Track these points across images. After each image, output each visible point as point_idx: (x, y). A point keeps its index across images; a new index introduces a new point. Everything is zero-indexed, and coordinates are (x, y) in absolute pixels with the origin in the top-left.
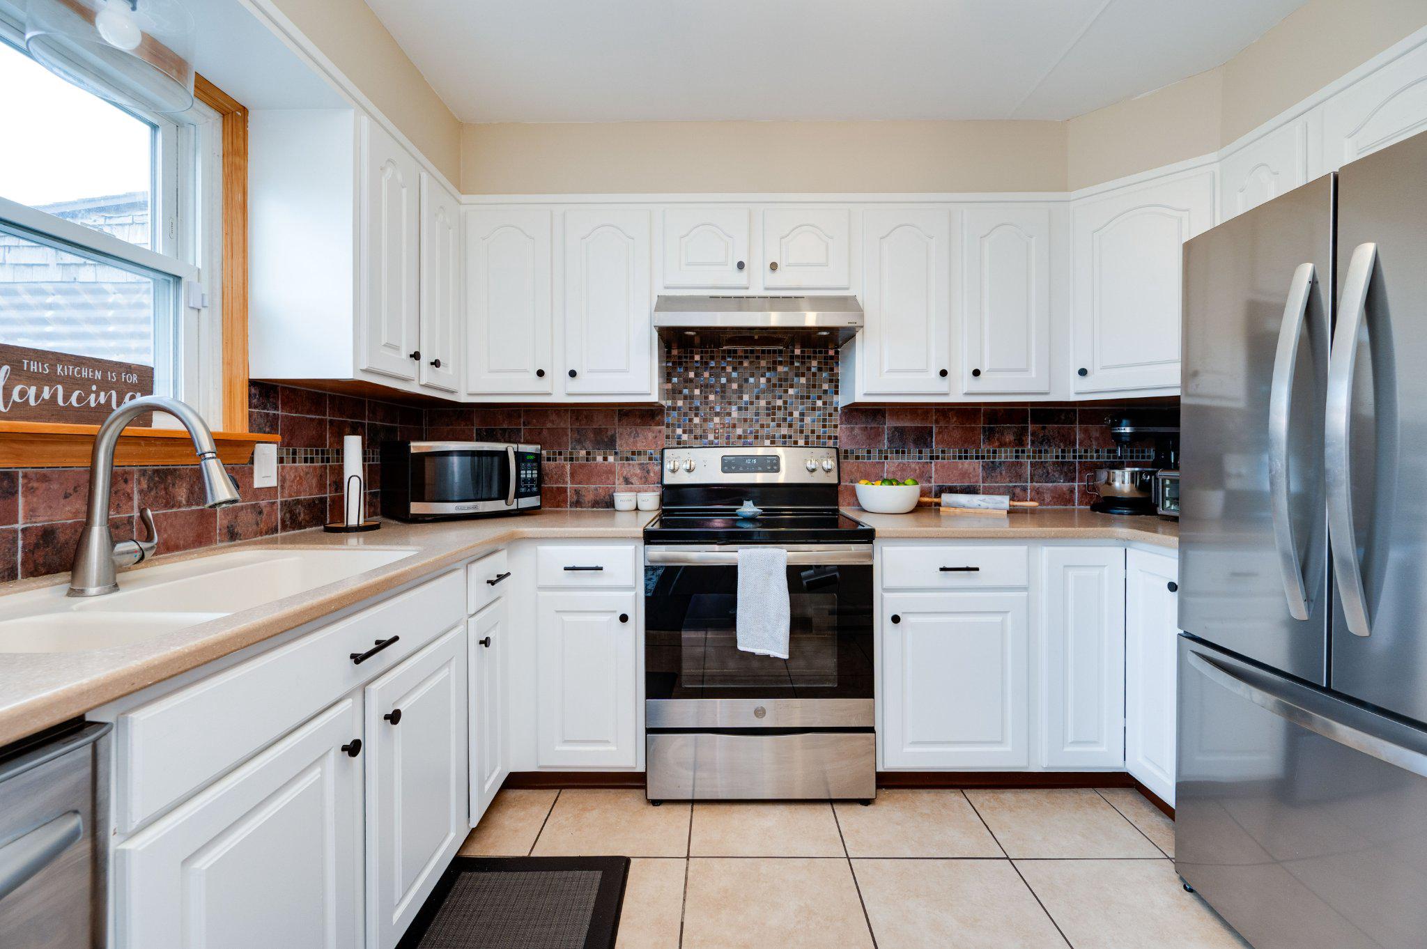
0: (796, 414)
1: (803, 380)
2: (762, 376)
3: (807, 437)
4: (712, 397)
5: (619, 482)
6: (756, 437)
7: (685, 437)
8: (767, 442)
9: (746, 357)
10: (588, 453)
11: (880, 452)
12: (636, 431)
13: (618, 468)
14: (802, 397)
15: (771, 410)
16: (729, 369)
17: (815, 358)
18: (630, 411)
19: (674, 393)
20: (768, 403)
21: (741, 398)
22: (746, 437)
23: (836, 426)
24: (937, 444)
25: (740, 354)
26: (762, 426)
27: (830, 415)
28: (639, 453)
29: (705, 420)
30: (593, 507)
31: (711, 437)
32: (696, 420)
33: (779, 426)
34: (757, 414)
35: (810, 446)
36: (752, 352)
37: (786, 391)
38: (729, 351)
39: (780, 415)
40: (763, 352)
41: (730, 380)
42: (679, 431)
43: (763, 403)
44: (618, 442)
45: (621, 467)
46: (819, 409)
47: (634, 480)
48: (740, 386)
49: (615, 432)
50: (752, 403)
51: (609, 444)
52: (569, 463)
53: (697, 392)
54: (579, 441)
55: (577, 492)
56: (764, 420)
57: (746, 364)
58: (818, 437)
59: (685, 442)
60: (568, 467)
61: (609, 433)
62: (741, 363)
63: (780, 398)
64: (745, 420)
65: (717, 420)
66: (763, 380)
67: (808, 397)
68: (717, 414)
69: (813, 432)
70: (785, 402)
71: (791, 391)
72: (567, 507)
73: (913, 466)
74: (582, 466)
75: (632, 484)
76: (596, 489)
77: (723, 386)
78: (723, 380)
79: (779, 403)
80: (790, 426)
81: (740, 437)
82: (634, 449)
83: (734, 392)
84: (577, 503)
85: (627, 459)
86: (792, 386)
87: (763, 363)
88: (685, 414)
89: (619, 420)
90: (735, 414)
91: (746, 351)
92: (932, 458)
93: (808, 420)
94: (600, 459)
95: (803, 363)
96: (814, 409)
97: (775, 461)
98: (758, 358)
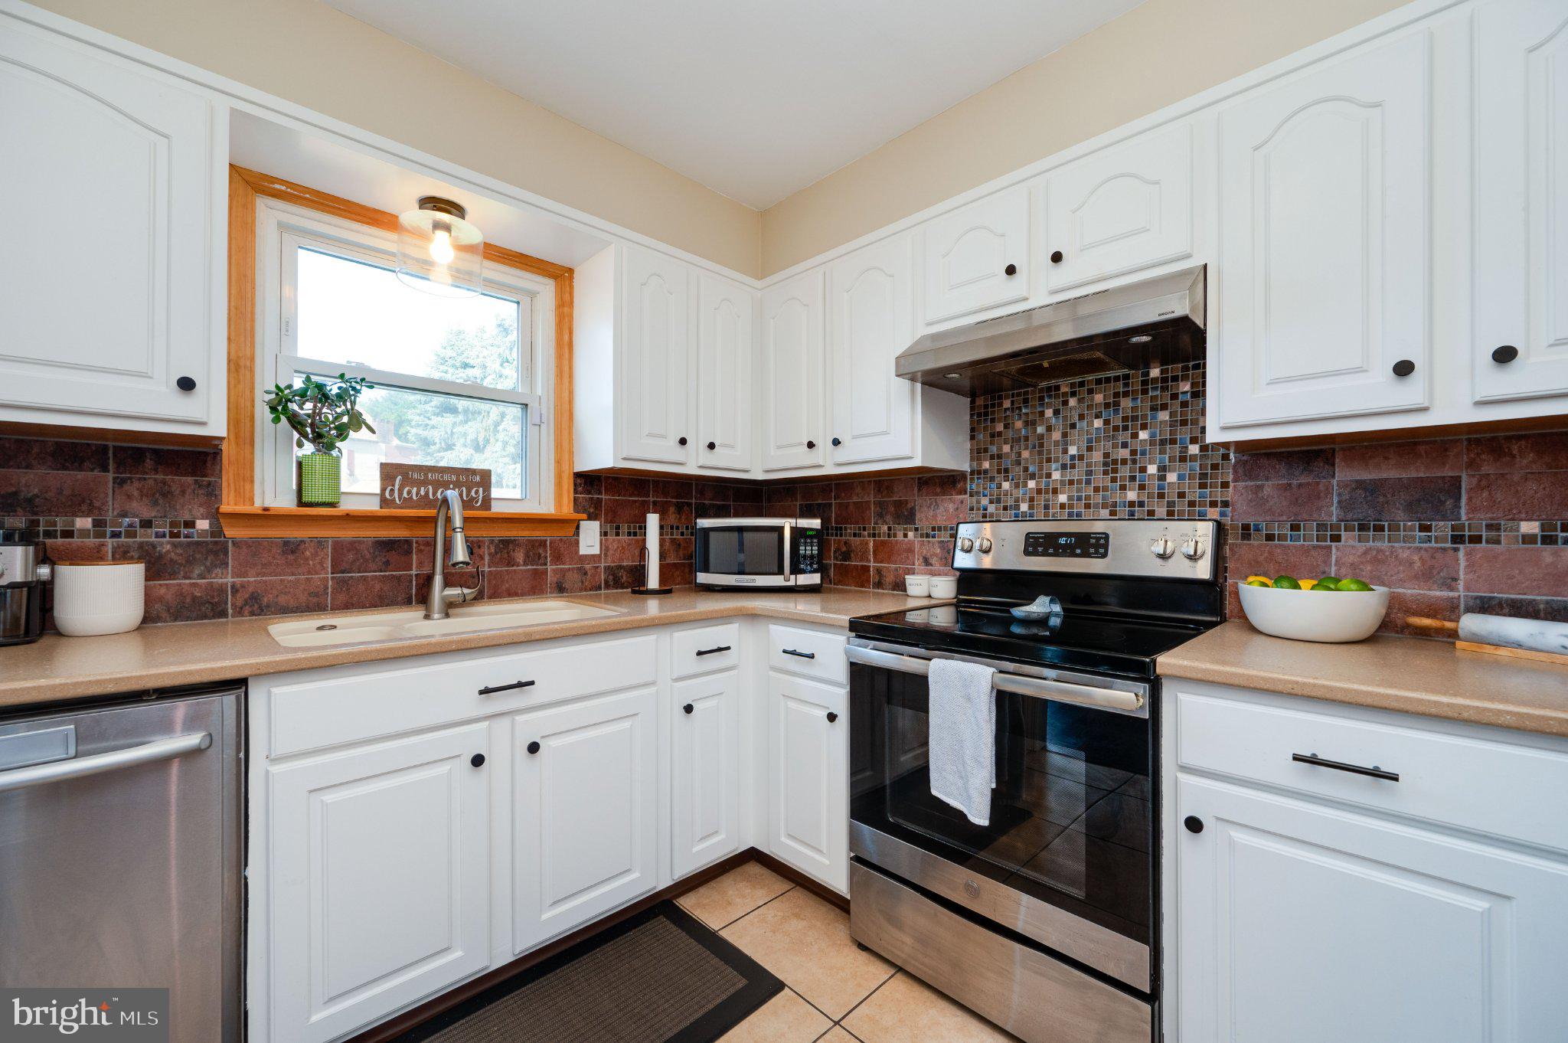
0: (1152, 469)
1: (1164, 416)
2: (1097, 417)
3: (1171, 504)
4: (1025, 454)
5: (918, 564)
6: (1087, 506)
7: (991, 509)
8: (1105, 513)
9: (1073, 394)
10: (889, 529)
11: (1321, 527)
12: (936, 502)
13: (917, 547)
14: (1163, 442)
15: (1111, 465)
16: (1049, 413)
17: (1185, 378)
18: (929, 479)
19: (978, 453)
20: (1106, 455)
21: (1065, 451)
22: (1071, 506)
23: (1225, 485)
24: (1473, 509)
25: (1064, 389)
26: (1096, 490)
27: (1215, 467)
28: (940, 529)
29: (1017, 486)
30: (894, 590)
31: (1024, 507)
32: (1006, 485)
33: (1123, 488)
34: (1089, 473)
35: (1176, 518)
36: (1082, 384)
37: (1135, 436)
38: (1049, 389)
39: (1125, 472)
40: (1099, 382)
41: (1049, 429)
42: (985, 501)
43: (1097, 456)
44: (918, 516)
45: (921, 545)
46: (1193, 458)
47: (934, 561)
48: (1065, 435)
49: (915, 504)
50: (1081, 458)
51: (906, 516)
52: (872, 539)
53: (1006, 448)
54: (880, 516)
55: (879, 571)
56: (1099, 479)
57: (1072, 402)
58: (1192, 504)
59: (992, 515)
60: (871, 544)
61: (909, 506)
62: (1065, 403)
63: (1125, 445)
64: (1071, 482)
65: (1032, 484)
66: (1098, 423)
67: (1173, 442)
68: (1033, 477)
69: (1181, 495)
70: (1134, 452)
71: (1143, 435)
72: (870, 588)
73: (1405, 554)
74: (883, 543)
75: (932, 565)
76: (896, 569)
77: (1041, 436)
78: (1040, 430)
79: (1124, 453)
80: (1142, 487)
81: (1063, 506)
82: (934, 524)
83: (1057, 443)
84: (879, 585)
85: (928, 536)
86: (1144, 427)
87: (1099, 398)
88: (992, 479)
89: (919, 490)
90: (1056, 475)
91: (1072, 385)
92: (1457, 539)
93: (1172, 477)
94: (900, 534)
95: (1164, 389)
96: (1183, 459)
97: (1102, 541)
98: (1090, 391)
